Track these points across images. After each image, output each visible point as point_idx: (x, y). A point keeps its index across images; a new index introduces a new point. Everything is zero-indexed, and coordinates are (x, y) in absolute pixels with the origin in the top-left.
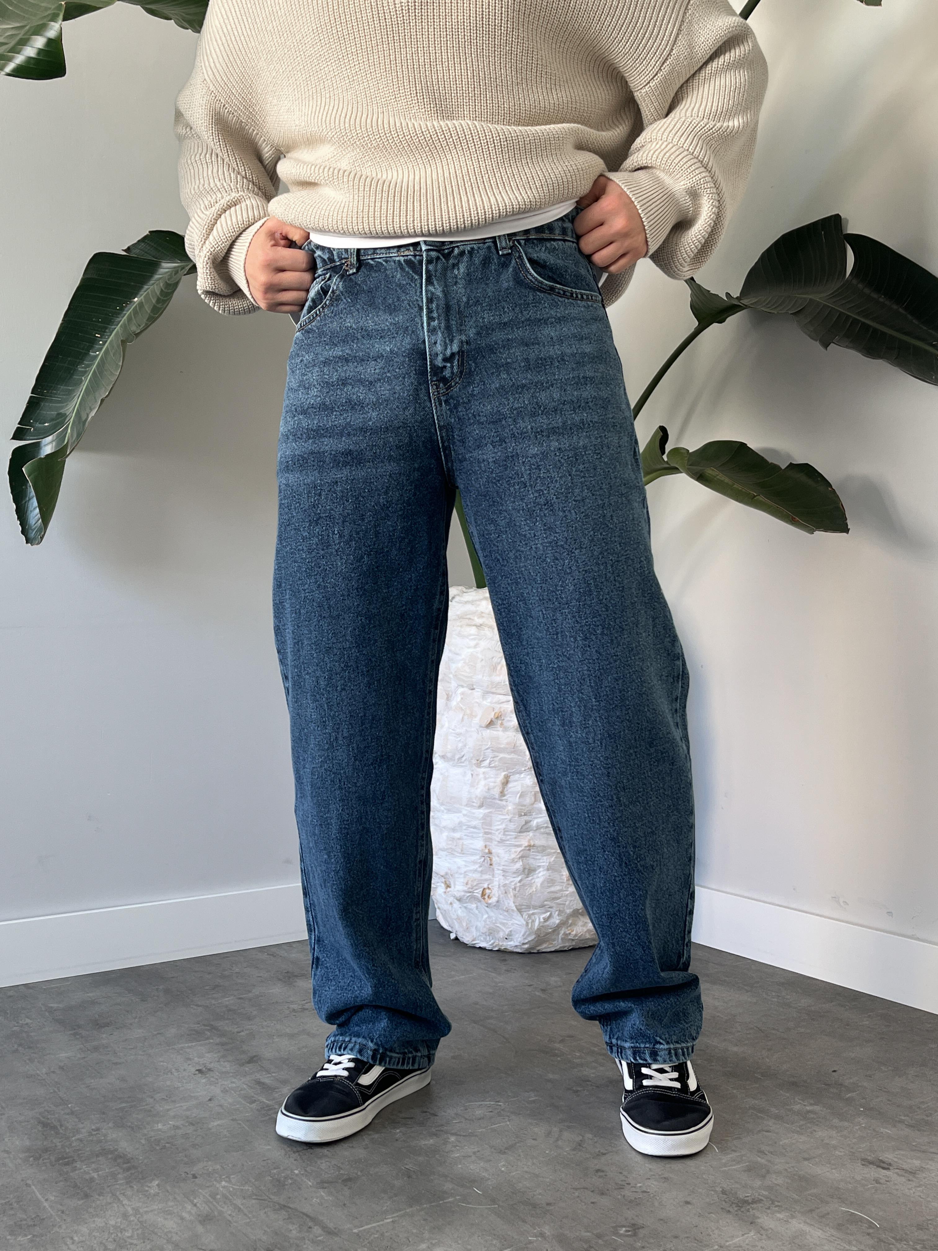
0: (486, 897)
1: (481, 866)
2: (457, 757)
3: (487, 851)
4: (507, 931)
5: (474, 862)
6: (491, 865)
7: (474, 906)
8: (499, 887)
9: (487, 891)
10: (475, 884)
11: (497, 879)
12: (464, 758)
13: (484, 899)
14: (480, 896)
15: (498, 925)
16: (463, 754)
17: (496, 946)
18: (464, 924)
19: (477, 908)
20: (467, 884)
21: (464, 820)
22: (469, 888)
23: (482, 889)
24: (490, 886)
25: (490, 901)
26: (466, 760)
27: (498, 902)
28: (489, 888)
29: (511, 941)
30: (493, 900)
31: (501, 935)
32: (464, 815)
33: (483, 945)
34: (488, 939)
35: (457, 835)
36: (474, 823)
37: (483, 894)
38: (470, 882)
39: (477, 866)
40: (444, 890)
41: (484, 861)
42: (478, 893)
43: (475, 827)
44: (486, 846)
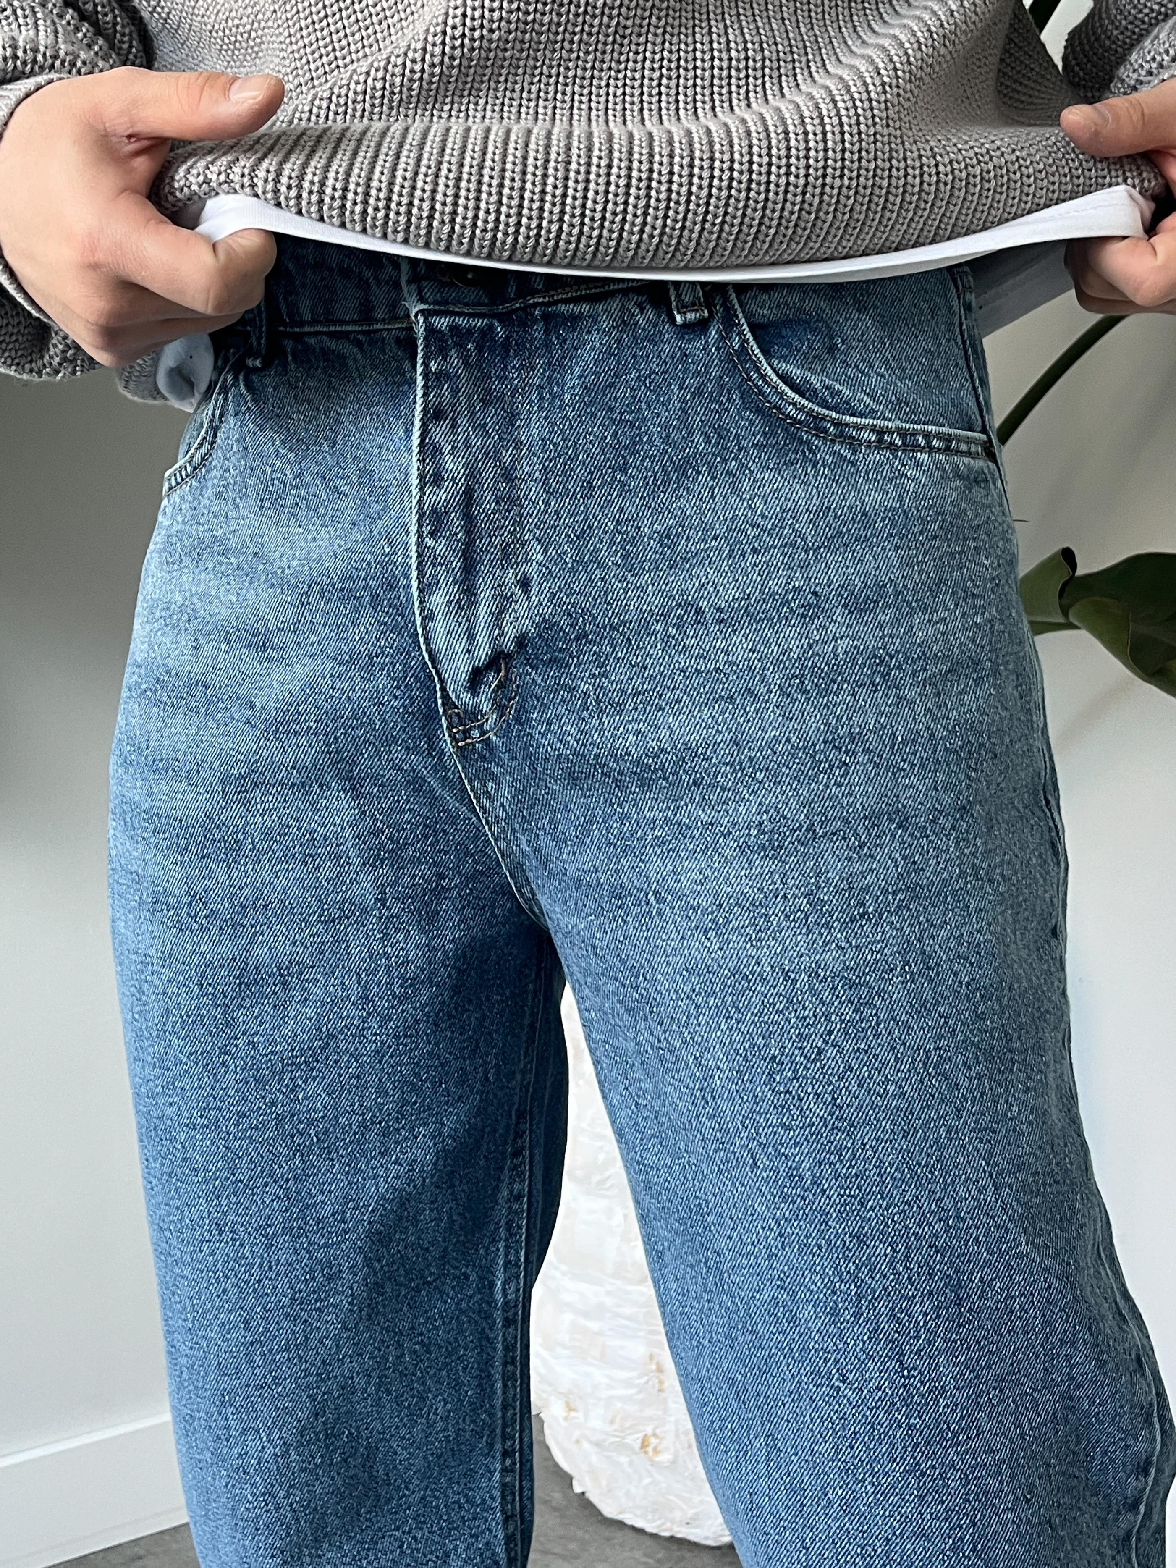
0: (650, 1450)
1: (639, 1392)
2: (596, 1178)
3: (654, 1367)
4: (691, 1512)
5: (628, 1383)
6: (660, 1390)
7: (624, 1460)
8: (677, 1436)
9: (653, 1441)
10: (627, 1425)
11: (672, 1419)
12: (608, 1184)
13: (646, 1453)
14: (637, 1445)
15: (671, 1498)
16: (607, 1173)
17: (664, 1530)
18: (604, 1483)
19: (631, 1463)
20: (612, 1422)
21: (608, 1301)
22: (615, 1430)
23: (641, 1435)
24: (658, 1431)
25: (658, 1459)
26: (612, 1186)
27: (674, 1462)
28: (654, 1435)
29: (697, 1527)
30: (664, 1458)
31: (678, 1515)
32: (608, 1293)
33: (639, 1524)
34: (650, 1517)
35: (593, 1326)
36: (627, 1310)
37: (644, 1445)
38: (618, 1420)
39: (631, 1391)
40: (565, 1414)
41: (647, 1382)
42: (634, 1439)
43: (629, 1318)
44: (651, 1357)
